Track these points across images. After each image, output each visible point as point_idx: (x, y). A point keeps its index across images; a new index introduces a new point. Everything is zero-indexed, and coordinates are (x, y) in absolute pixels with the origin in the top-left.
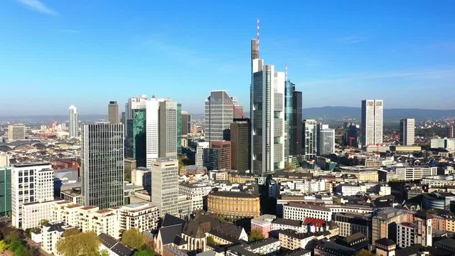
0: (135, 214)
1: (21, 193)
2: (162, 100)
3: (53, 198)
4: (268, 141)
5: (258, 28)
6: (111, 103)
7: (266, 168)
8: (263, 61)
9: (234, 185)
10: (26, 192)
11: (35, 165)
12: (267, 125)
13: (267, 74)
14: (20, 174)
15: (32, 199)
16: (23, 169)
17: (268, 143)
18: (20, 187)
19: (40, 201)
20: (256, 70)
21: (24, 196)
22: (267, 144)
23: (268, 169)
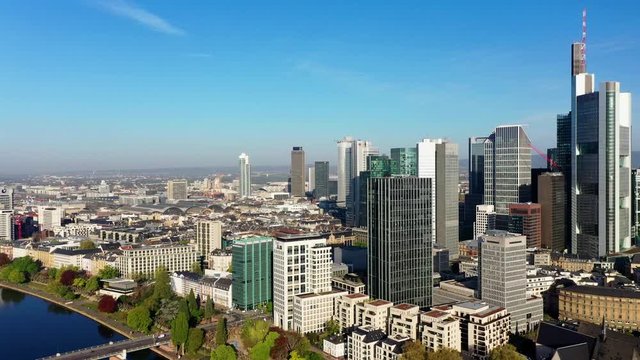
0: (484, 320)
1: (290, 279)
2: (440, 142)
3: (330, 289)
4: (611, 204)
5: (584, 24)
6: (295, 149)
7: (607, 248)
8: (593, 76)
9: (583, 275)
10: (296, 278)
11: (306, 239)
12: (607, 178)
13: (608, 97)
14: (290, 251)
15: (303, 288)
16: (293, 244)
17: (611, 207)
18: (290, 270)
19: (316, 291)
20: (581, 91)
21: (293, 284)
22: (608, 209)
23: (611, 249)
